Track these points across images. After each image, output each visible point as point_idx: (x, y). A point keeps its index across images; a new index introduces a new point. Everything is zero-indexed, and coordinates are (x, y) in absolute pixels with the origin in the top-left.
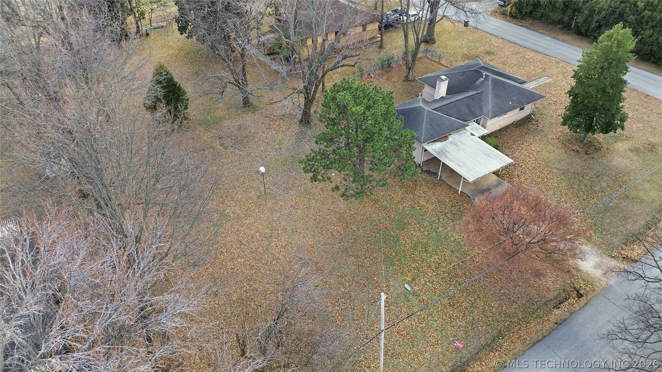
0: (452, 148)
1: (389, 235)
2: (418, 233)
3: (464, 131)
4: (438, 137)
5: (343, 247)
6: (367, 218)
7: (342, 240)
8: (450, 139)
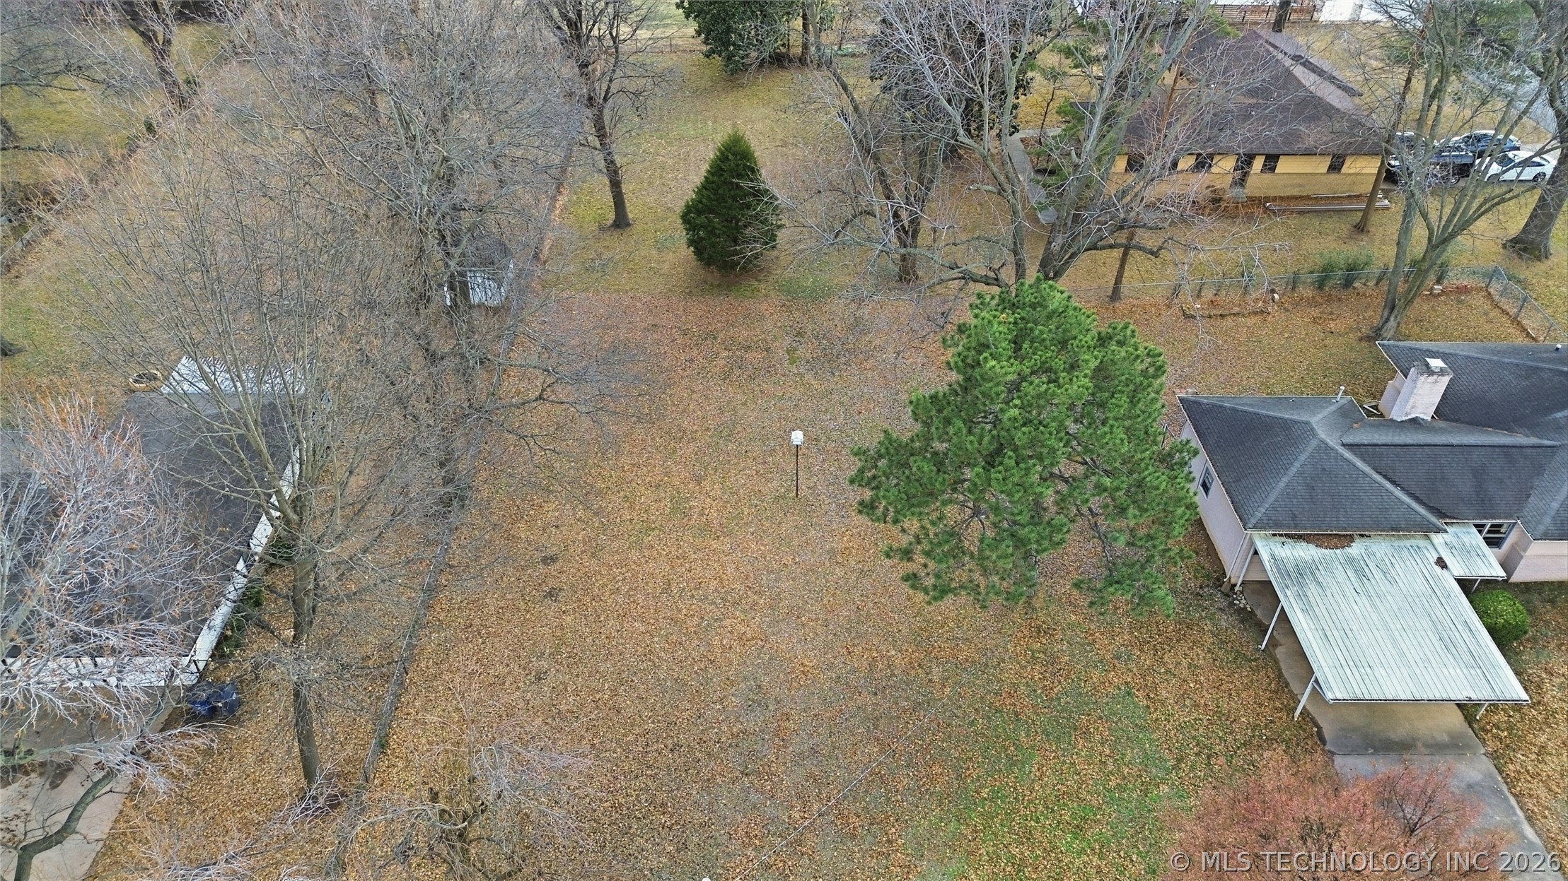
0: (1341, 576)
1: (1009, 738)
2: (1092, 772)
3: (1422, 543)
4: (1313, 528)
5: (874, 710)
6: (987, 664)
7: (883, 692)
8: (1356, 549)
